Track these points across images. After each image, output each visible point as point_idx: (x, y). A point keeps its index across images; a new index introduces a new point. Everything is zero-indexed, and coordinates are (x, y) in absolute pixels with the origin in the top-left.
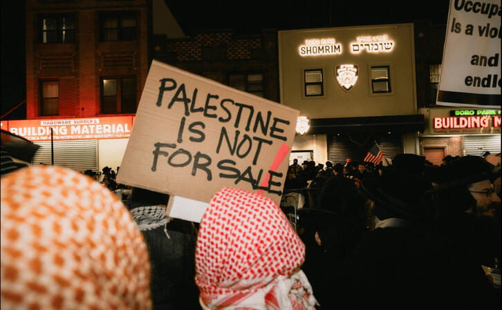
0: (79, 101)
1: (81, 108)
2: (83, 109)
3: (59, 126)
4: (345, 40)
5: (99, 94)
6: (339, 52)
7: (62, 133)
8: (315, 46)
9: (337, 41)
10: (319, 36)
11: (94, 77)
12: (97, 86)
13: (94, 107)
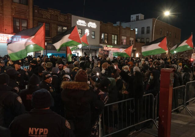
0: (4, 26)
1: (5, 29)
2: (6, 30)
3: (4, 37)
4: (87, 22)
5: (13, 24)
6: (86, 25)
7: (5, 40)
8: (81, 22)
9: (86, 22)
10: (82, 20)
11: (10, 17)
12: (12, 21)
13: (11, 30)
